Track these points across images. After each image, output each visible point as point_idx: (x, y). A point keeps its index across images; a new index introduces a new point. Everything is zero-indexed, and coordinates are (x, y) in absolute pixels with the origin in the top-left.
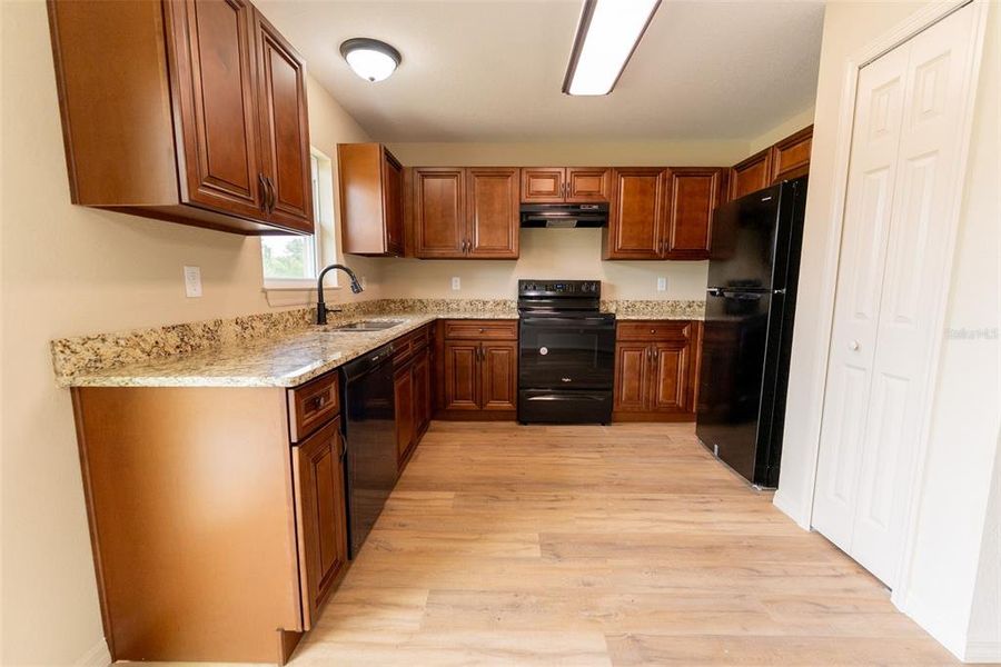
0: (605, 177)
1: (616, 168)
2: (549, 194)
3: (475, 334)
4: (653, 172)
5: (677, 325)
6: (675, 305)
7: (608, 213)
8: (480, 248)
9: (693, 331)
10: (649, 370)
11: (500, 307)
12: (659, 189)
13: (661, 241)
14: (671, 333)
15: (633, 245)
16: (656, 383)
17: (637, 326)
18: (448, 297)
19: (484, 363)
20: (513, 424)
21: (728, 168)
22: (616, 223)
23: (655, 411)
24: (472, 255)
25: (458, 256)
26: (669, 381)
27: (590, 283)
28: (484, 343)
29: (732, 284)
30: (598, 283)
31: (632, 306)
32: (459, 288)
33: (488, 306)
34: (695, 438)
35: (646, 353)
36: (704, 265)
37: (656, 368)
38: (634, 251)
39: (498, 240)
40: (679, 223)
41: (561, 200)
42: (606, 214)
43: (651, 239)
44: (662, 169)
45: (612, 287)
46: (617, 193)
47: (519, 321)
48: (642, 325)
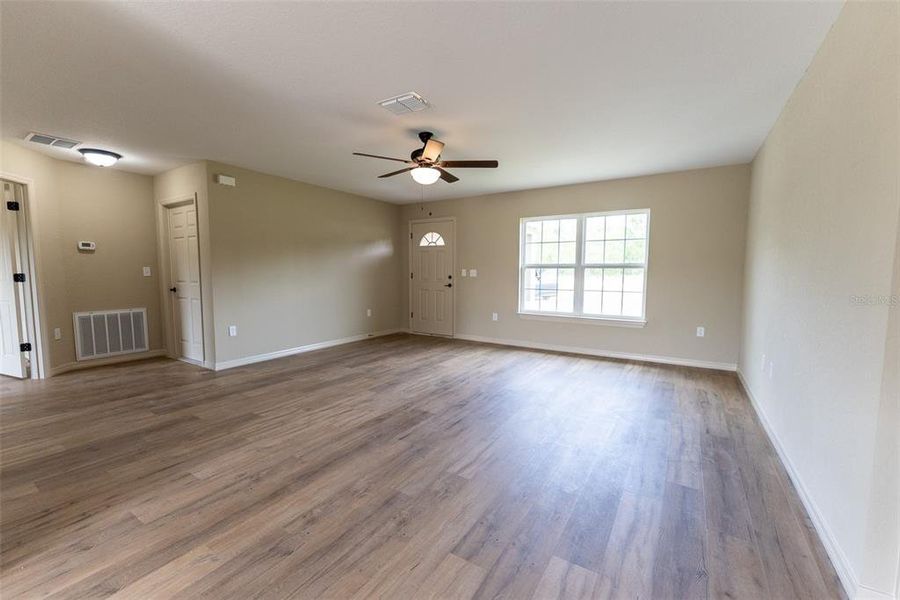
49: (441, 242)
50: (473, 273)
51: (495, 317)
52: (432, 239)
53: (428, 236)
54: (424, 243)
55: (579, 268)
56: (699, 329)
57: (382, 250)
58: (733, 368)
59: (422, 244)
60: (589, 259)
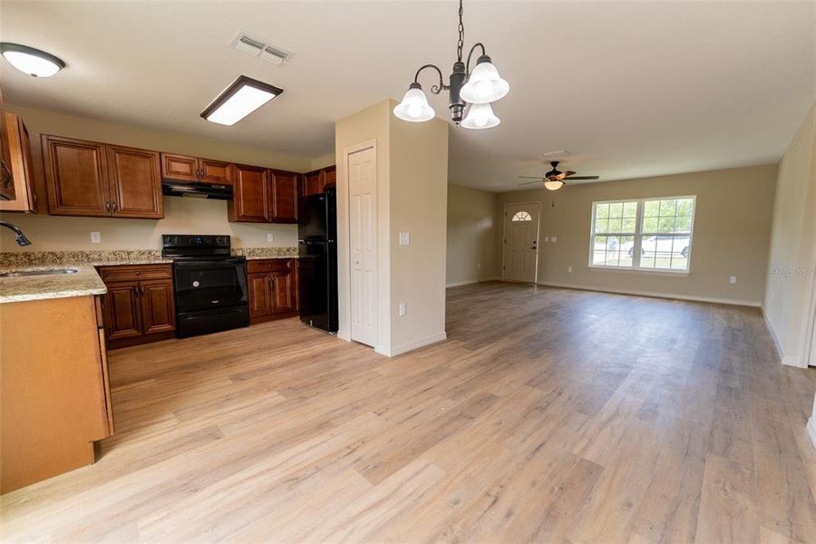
0: (228, 169)
1: (236, 164)
2: (186, 174)
3: (133, 276)
4: (260, 170)
5: (282, 262)
6: (279, 250)
7: (232, 192)
8: (125, 210)
9: (293, 264)
10: (270, 290)
11: (145, 256)
12: (264, 181)
13: (268, 212)
14: (280, 266)
15: (251, 213)
16: (275, 297)
17: (260, 264)
18: (87, 250)
19: (143, 299)
20: (174, 340)
21: (301, 174)
22: (239, 198)
23: (275, 314)
24: (117, 215)
25: (104, 214)
26: (282, 294)
27: (222, 237)
28: (142, 283)
29: (310, 237)
30: (229, 237)
31: (253, 252)
32: (99, 241)
33: (132, 256)
34: (300, 322)
35: (267, 279)
36: (295, 227)
37: (274, 287)
38: (253, 217)
39: (143, 204)
40: (278, 202)
41: (196, 180)
42: (231, 192)
43: (262, 210)
44: (265, 169)
45: (238, 240)
46: (237, 180)
47: (173, 264)
48: (262, 262)
49: (529, 218)
50: (554, 239)
51: (570, 269)
52: (522, 216)
53: (519, 214)
54: (515, 219)
55: (638, 236)
56: (732, 278)
57: (487, 224)
58: (758, 304)
59: (513, 220)
60: (645, 230)
